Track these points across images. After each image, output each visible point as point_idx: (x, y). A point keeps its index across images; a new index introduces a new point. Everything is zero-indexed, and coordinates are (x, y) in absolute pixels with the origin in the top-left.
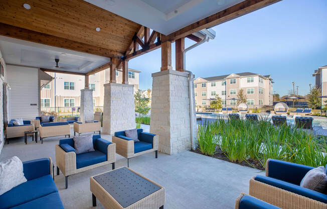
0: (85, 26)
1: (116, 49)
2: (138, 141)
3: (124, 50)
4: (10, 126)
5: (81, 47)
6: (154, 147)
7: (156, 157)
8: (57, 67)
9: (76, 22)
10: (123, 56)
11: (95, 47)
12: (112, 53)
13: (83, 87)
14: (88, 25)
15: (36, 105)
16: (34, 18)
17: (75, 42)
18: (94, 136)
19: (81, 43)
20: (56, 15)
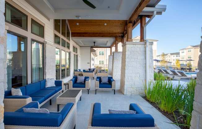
0: (99, 25)
1: (118, 31)
2: (108, 83)
3: (123, 32)
4: (75, 71)
5: (100, 35)
6: (112, 87)
7: (115, 94)
8: (94, 45)
9: (95, 24)
10: (122, 35)
11: (107, 33)
12: (116, 34)
13: (109, 54)
14: (100, 24)
15: (89, 63)
16: (81, 27)
17: (97, 33)
18: (85, 77)
19: (100, 33)
20: (87, 24)
